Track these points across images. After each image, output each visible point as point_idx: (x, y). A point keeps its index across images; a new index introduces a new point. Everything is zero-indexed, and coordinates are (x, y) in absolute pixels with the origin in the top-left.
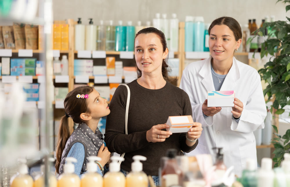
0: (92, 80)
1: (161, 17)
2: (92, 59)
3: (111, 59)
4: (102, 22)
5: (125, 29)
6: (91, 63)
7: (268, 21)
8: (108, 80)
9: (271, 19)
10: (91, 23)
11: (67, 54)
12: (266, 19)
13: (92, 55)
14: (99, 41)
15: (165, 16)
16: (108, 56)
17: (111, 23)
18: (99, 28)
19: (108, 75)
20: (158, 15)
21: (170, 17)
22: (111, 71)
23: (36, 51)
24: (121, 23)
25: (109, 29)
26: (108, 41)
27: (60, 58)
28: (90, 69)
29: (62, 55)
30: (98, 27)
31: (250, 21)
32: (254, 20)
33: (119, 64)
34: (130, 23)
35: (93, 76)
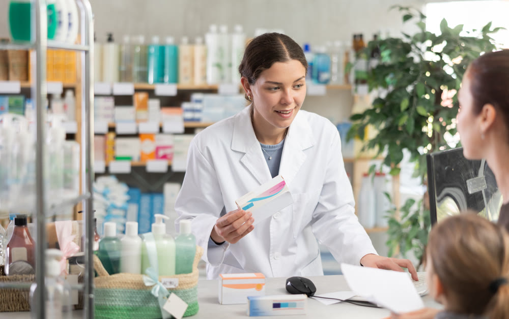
0: (112, 129)
1: (218, 31)
2: (112, 95)
3: (142, 96)
4: (126, 39)
5: (162, 49)
6: (110, 102)
7: (383, 37)
8: (138, 128)
9: (388, 33)
10: (110, 39)
11: (73, 89)
12: (379, 33)
13: (112, 90)
14: (123, 68)
15: (224, 29)
16: (137, 91)
17: (141, 39)
18: (124, 49)
19: (137, 121)
20: (213, 28)
21: (231, 31)
22: (142, 114)
23: (26, 85)
24: (156, 40)
25: (138, 50)
26: (136, 69)
27: (63, 95)
28: (109, 112)
29: (65, 89)
30: (120, 45)
31: (355, 36)
32: (361, 36)
33: (154, 104)
34: (170, 41)
35: (115, 122)
